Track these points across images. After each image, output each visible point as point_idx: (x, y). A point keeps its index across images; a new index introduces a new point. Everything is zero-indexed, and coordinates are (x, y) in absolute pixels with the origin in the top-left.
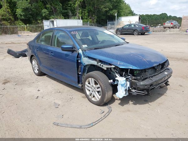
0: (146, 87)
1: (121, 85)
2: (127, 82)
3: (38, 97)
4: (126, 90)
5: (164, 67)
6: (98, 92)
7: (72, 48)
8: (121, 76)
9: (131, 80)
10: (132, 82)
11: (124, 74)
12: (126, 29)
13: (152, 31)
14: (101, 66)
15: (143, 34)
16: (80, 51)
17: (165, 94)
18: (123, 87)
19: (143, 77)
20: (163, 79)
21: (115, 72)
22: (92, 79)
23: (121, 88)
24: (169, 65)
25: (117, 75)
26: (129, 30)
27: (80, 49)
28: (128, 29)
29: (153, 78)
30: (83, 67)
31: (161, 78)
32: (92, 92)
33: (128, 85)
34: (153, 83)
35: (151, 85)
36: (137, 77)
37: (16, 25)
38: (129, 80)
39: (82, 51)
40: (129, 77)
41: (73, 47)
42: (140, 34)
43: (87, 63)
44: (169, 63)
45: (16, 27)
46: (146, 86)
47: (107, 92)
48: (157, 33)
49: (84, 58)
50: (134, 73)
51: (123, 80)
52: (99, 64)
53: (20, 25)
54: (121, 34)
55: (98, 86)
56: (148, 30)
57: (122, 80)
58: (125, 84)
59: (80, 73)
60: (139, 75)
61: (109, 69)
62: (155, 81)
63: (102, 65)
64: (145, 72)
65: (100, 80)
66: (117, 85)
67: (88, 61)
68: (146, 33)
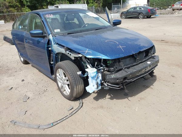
0: (118, 81)
1: (92, 77)
2: (99, 74)
3: (12, 88)
4: (97, 84)
5: (149, 54)
6: (68, 85)
7: (42, 34)
8: (93, 66)
9: (103, 72)
10: (104, 74)
11: (96, 64)
12: (131, 13)
13: (159, 14)
14: (69, 55)
15: (149, 17)
16: (51, 37)
17: (152, 86)
18: (95, 80)
19: (116, 68)
20: (144, 70)
21: (86, 62)
22: (61, 69)
23: (92, 81)
24: (155, 52)
25: (88, 66)
26: (133, 14)
27: (51, 35)
28: (134, 12)
29: (130, 69)
30: (54, 55)
31: (140, 69)
32: (63, 85)
33: (100, 78)
34: (127, 76)
35: (125, 78)
36: (110, 69)
37: (23, 12)
38: (100, 72)
39: (52, 36)
40: (102, 68)
41: (43, 32)
42: (146, 17)
43: (57, 52)
44: (155, 50)
45: (22, 14)
46: (118, 79)
47: (75, 86)
48: (164, 16)
49: (54, 45)
50: (107, 63)
51: (93, 71)
52: (67, 52)
53: (26, 11)
54: (126, 18)
55: (67, 78)
56: (154, 13)
57: (91, 72)
58: (96, 76)
59: (52, 63)
60: (112, 66)
61: (79, 59)
62: (131, 74)
63: (70, 53)
64: (119, 62)
65: (67, 71)
66: (87, 77)
67: (57, 49)
68: (152, 17)
